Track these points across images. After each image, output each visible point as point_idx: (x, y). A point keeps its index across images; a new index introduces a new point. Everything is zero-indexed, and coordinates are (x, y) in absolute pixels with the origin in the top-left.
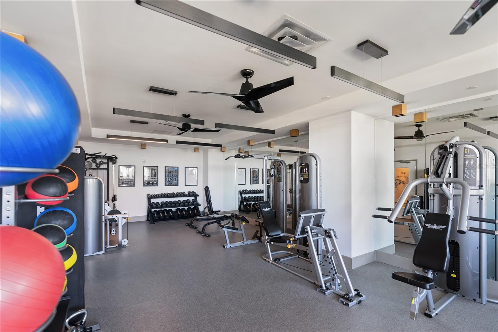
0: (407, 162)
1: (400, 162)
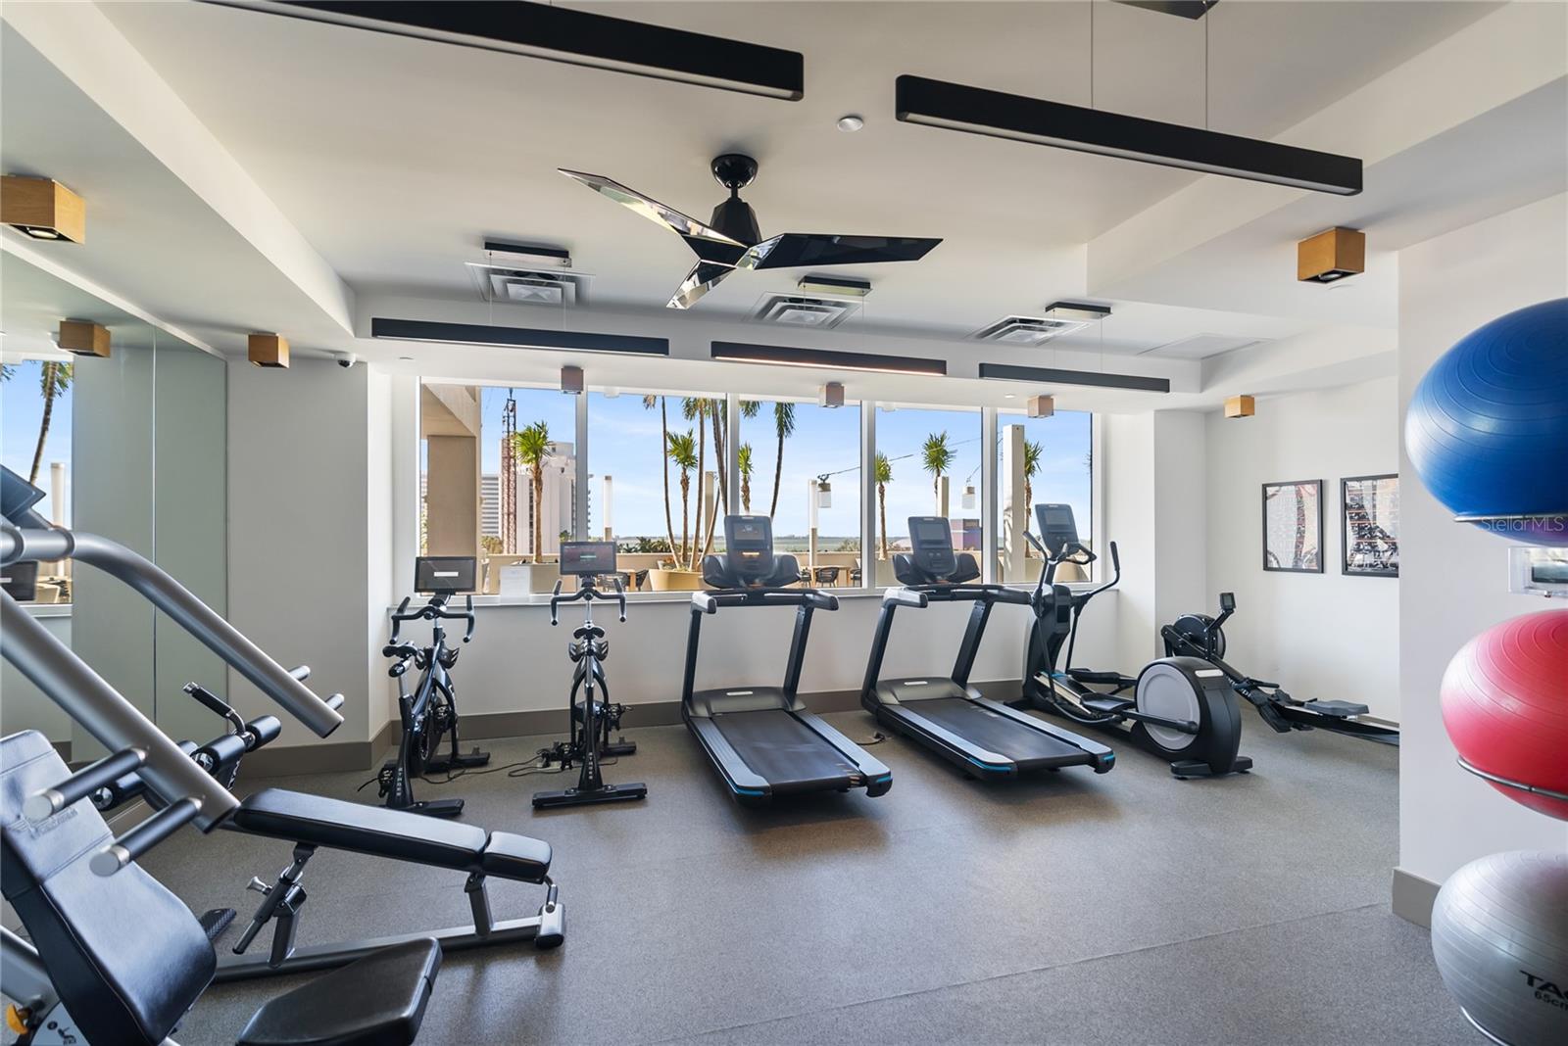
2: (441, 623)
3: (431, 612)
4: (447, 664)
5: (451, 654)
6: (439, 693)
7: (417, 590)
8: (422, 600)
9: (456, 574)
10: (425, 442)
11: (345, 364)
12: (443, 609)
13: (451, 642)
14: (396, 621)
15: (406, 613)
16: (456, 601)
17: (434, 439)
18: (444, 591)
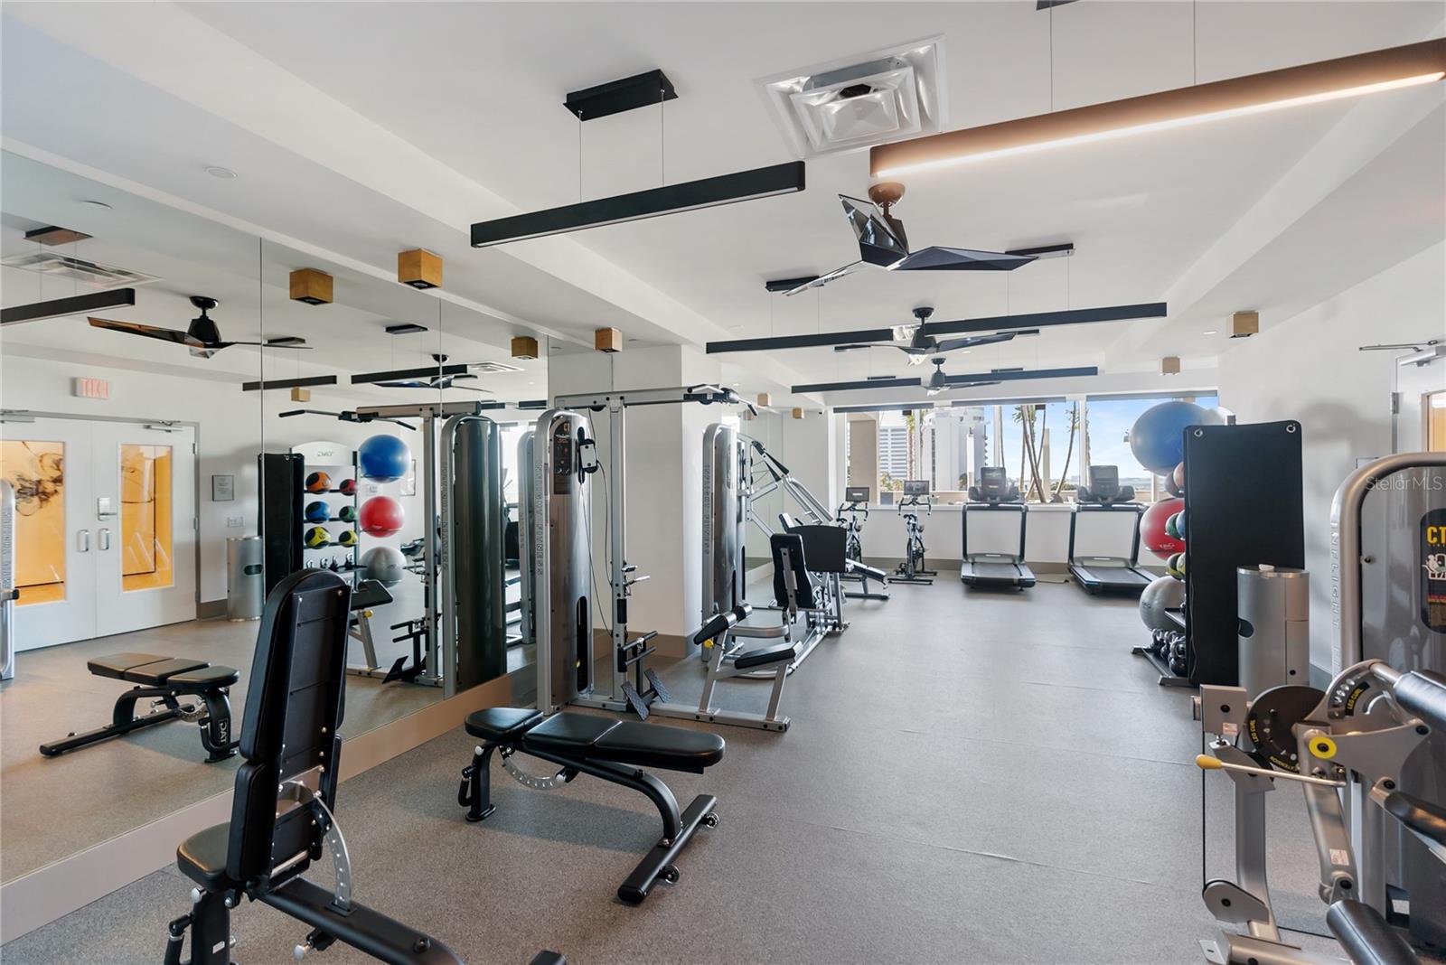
0: (169, 425)
1: (142, 424)
2: (856, 513)
3: (852, 509)
4: (858, 530)
5: (859, 527)
6: (855, 541)
7: (847, 500)
8: (848, 504)
9: (861, 494)
10: (849, 424)
11: (821, 413)
12: (856, 508)
13: (859, 522)
14: (839, 511)
15: (843, 508)
16: (861, 506)
17: (851, 422)
18: (857, 501)
